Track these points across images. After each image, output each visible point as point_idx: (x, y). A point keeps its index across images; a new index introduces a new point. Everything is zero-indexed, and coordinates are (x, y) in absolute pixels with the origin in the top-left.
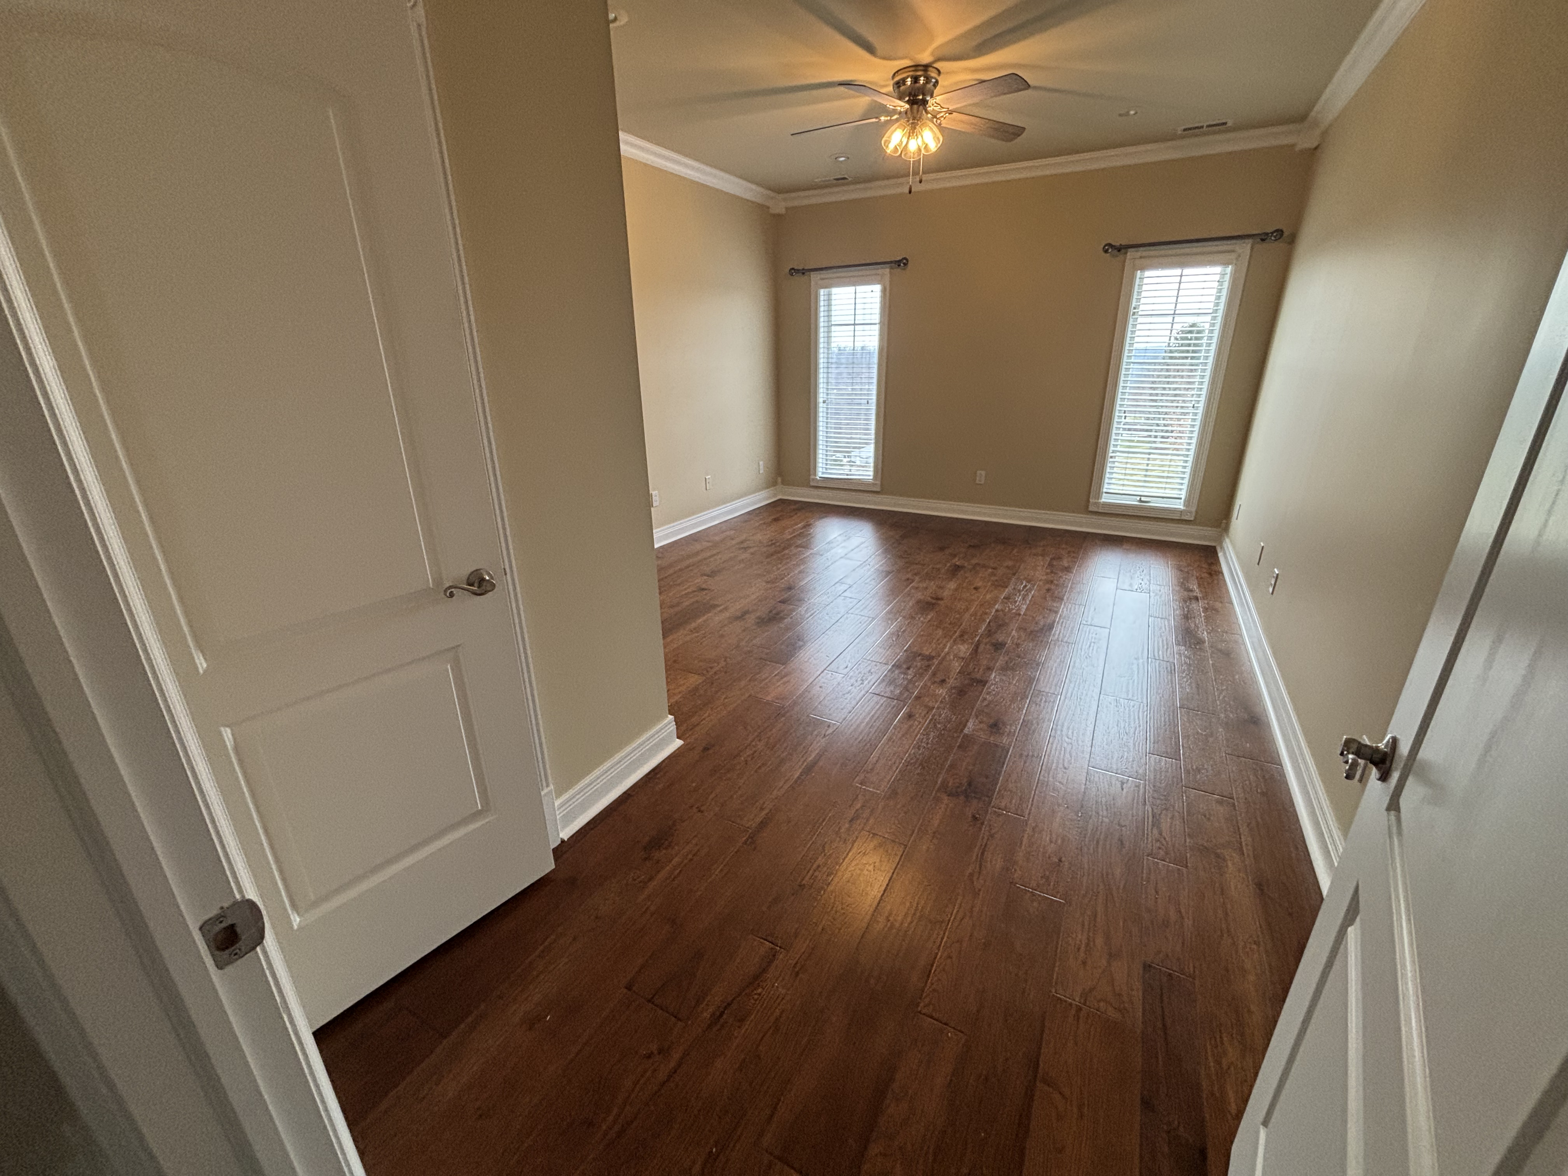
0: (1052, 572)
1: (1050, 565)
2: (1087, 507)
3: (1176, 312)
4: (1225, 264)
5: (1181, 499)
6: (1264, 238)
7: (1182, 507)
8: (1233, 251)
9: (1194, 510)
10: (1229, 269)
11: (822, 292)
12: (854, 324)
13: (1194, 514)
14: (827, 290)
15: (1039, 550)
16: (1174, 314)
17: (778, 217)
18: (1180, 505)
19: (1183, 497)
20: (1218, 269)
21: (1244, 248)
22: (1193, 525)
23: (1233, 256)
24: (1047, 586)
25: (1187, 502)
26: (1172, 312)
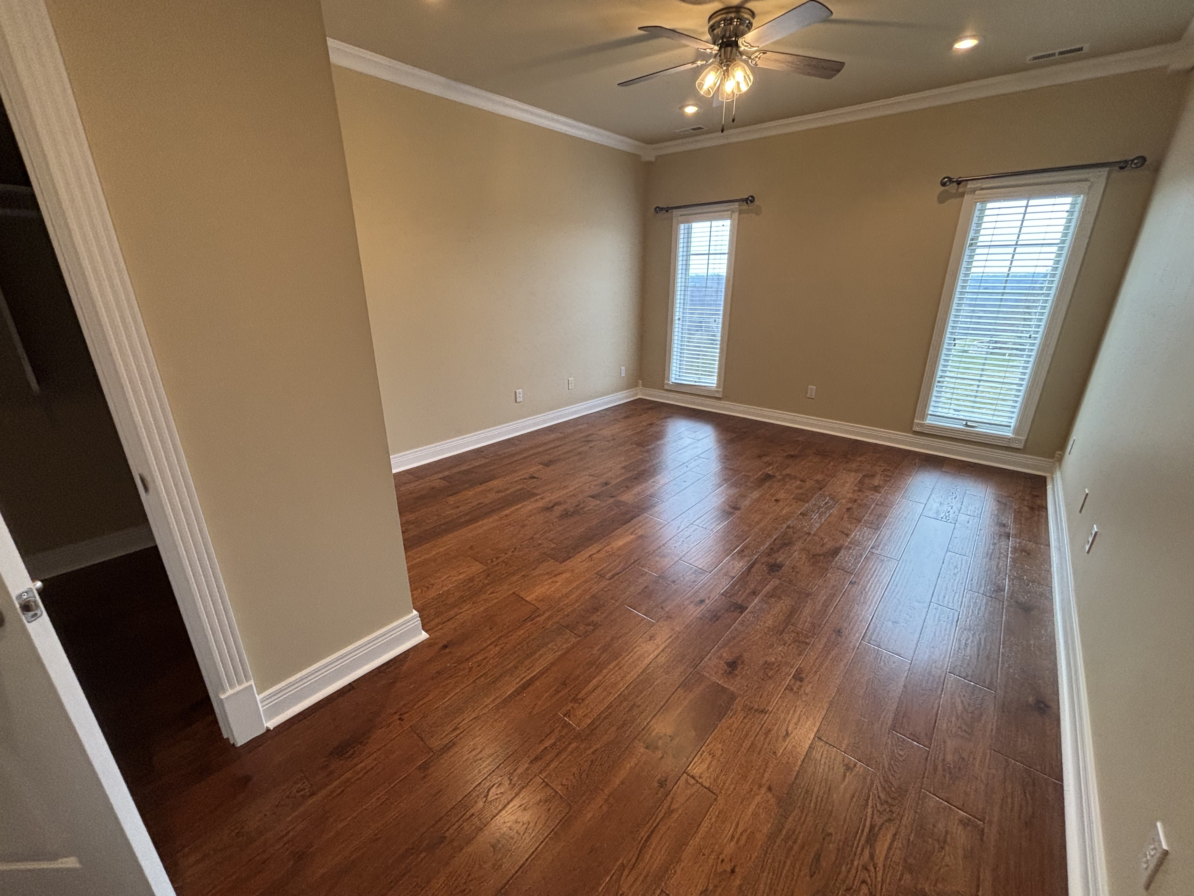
0: (860, 491)
1: (861, 482)
2: (912, 427)
3: (1019, 243)
4: (1077, 193)
5: (1010, 426)
6: (1123, 165)
7: (1010, 435)
8: (1086, 180)
9: (1023, 438)
10: (1081, 199)
11: (682, 226)
12: (709, 254)
13: (1023, 443)
14: (687, 225)
15: (854, 466)
16: (1016, 245)
17: (648, 164)
18: (1009, 433)
19: (1012, 425)
20: (1069, 200)
21: (1100, 176)
22: (1022, 453)
23: (1086, 185)
24: (850, 505)
25: (1018, 430)
26: (1014, 243)
